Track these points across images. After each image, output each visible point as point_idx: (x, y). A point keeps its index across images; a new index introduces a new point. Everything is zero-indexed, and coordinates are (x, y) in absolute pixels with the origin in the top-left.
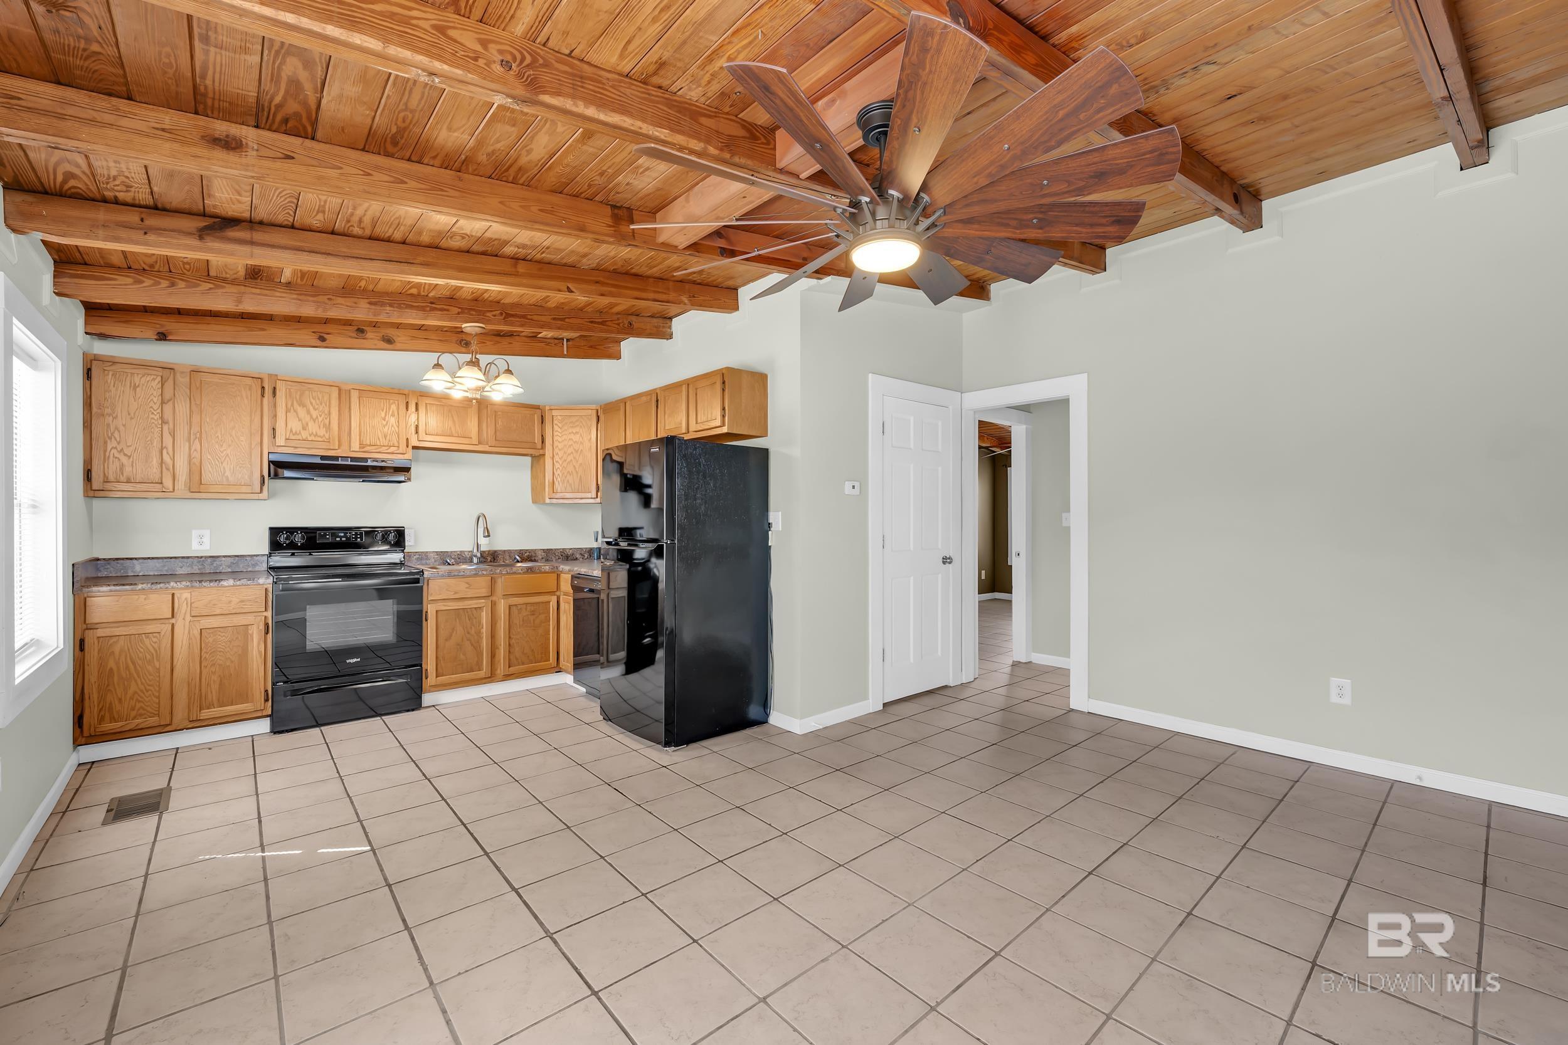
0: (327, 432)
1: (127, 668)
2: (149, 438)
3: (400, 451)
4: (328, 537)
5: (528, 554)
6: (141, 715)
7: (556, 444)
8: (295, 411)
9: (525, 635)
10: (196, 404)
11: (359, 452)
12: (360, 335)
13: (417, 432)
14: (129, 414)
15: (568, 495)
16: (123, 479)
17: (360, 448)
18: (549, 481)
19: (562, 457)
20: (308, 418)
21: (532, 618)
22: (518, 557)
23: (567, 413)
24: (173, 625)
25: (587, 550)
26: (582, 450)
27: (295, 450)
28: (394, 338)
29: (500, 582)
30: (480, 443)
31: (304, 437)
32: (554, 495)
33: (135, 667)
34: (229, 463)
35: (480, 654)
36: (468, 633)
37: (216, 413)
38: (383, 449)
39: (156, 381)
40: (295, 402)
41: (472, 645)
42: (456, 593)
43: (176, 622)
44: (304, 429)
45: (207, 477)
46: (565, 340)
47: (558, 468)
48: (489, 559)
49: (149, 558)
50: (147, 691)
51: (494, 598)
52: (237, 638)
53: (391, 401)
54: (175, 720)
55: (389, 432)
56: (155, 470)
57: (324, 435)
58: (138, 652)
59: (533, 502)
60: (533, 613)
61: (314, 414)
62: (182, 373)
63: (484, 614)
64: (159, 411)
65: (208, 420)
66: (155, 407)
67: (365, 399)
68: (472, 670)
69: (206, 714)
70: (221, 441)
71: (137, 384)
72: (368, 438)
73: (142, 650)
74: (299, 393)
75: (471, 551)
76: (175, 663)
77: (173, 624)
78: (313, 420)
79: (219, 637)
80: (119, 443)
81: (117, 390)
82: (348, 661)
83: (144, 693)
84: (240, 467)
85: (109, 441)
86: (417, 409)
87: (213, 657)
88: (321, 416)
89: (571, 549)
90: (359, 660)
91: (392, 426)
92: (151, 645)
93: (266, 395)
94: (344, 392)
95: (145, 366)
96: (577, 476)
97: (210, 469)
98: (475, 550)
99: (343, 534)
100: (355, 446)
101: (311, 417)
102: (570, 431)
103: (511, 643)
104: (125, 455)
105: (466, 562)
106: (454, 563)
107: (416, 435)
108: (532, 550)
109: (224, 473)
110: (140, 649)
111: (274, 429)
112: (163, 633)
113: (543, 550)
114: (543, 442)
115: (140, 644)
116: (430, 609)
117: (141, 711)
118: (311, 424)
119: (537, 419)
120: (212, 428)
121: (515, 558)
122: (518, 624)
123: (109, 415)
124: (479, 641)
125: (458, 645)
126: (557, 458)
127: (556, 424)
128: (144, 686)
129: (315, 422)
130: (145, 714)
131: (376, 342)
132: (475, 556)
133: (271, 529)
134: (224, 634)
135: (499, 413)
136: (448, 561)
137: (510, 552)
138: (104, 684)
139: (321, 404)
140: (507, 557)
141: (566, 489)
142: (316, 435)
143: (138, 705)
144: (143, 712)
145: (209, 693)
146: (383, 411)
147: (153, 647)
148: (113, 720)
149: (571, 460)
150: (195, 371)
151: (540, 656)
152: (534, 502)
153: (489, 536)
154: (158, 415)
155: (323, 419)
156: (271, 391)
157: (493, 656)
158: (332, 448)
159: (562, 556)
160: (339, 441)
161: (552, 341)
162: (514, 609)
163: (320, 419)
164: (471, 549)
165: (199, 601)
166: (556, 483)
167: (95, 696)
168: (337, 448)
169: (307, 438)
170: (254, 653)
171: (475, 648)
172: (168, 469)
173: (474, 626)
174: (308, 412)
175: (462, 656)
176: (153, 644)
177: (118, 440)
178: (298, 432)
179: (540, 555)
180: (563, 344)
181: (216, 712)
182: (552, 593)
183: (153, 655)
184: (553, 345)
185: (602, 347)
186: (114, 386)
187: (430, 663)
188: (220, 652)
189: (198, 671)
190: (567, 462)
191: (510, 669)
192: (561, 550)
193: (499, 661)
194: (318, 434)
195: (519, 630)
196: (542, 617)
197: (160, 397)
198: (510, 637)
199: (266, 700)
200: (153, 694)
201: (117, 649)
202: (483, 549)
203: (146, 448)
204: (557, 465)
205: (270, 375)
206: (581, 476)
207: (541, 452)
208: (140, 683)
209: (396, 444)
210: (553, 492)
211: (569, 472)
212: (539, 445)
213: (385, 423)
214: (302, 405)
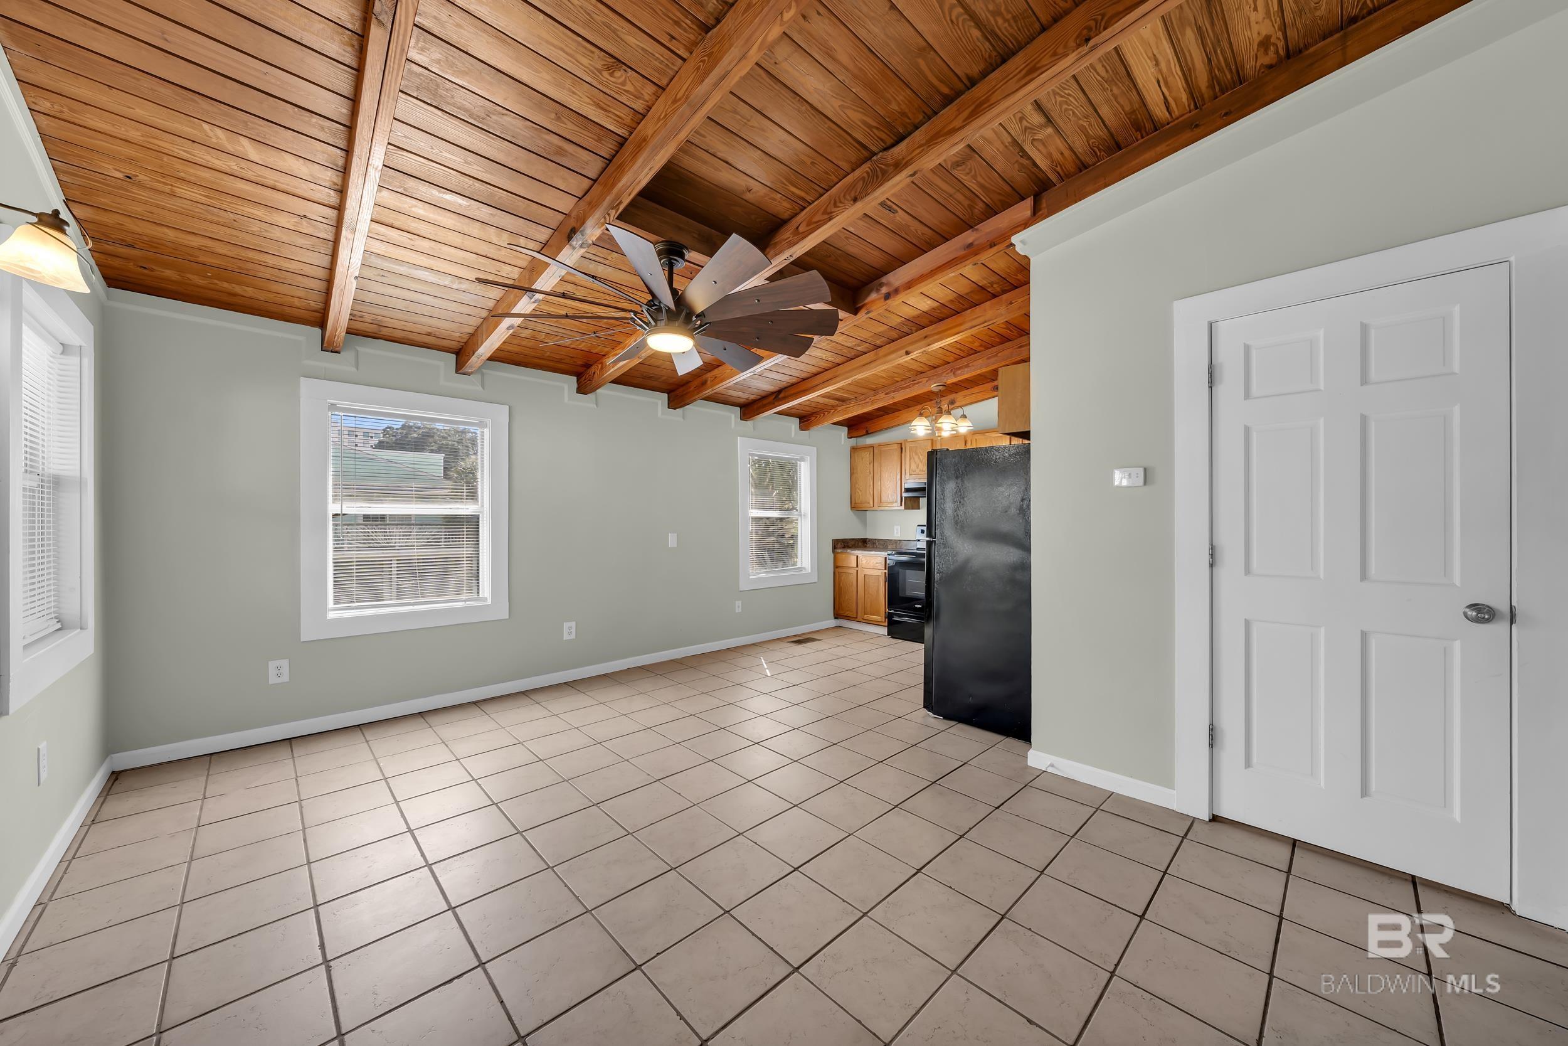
2: (867, 482)
8: (913, 458)
10: (880, 461)
14: (861, 471)
16: (863, 502)
34: (890, 491)
37: (886, 465)
39: (868, 453)
40: (913, 453)
45: (883, 499)
50: (851, 601)
52: (876, 582)
54: (858, 617)
56: (868, 496)
62: (876, 447)
65: (883, 469)
66: (868, 467)
69: (866, 617)
70: (888, 479)
71: (865, 456)
74: (915, 448)
76: (857, 589)
77: (857, 570)
79: (870, 580)
82: (915, 605)
84: (895, 495)
85: (856, 485)
87: (869, 589)
93: (903, 453)
95: (865, 448)
97: (884, 495)
104: (860, 490)
109: (889, 496)
110: (849, 580)
111: (906, 470)
112: (854, 575)
120: (885, 473)
123: (856, 473)
128: (849, 597)
138: (840, 593)
143: (849, 608)
145: (867, 607)
147: (852, 580)
148: (842, 609)
150: (880, 446)
154: (869, 470)
156: (904, 450)
165: (864, 560)
167: (838, 597)
170: (881, 590)
172: (872, 496)
177: (858, 483)
183: (852, 583)
186: (858, 459)
188: (871, 587)
189: (864, 595)
197: (869, 460)
199: (886, 618)
200: (852, 604)
201: (843, 578)
214: (916, 454)
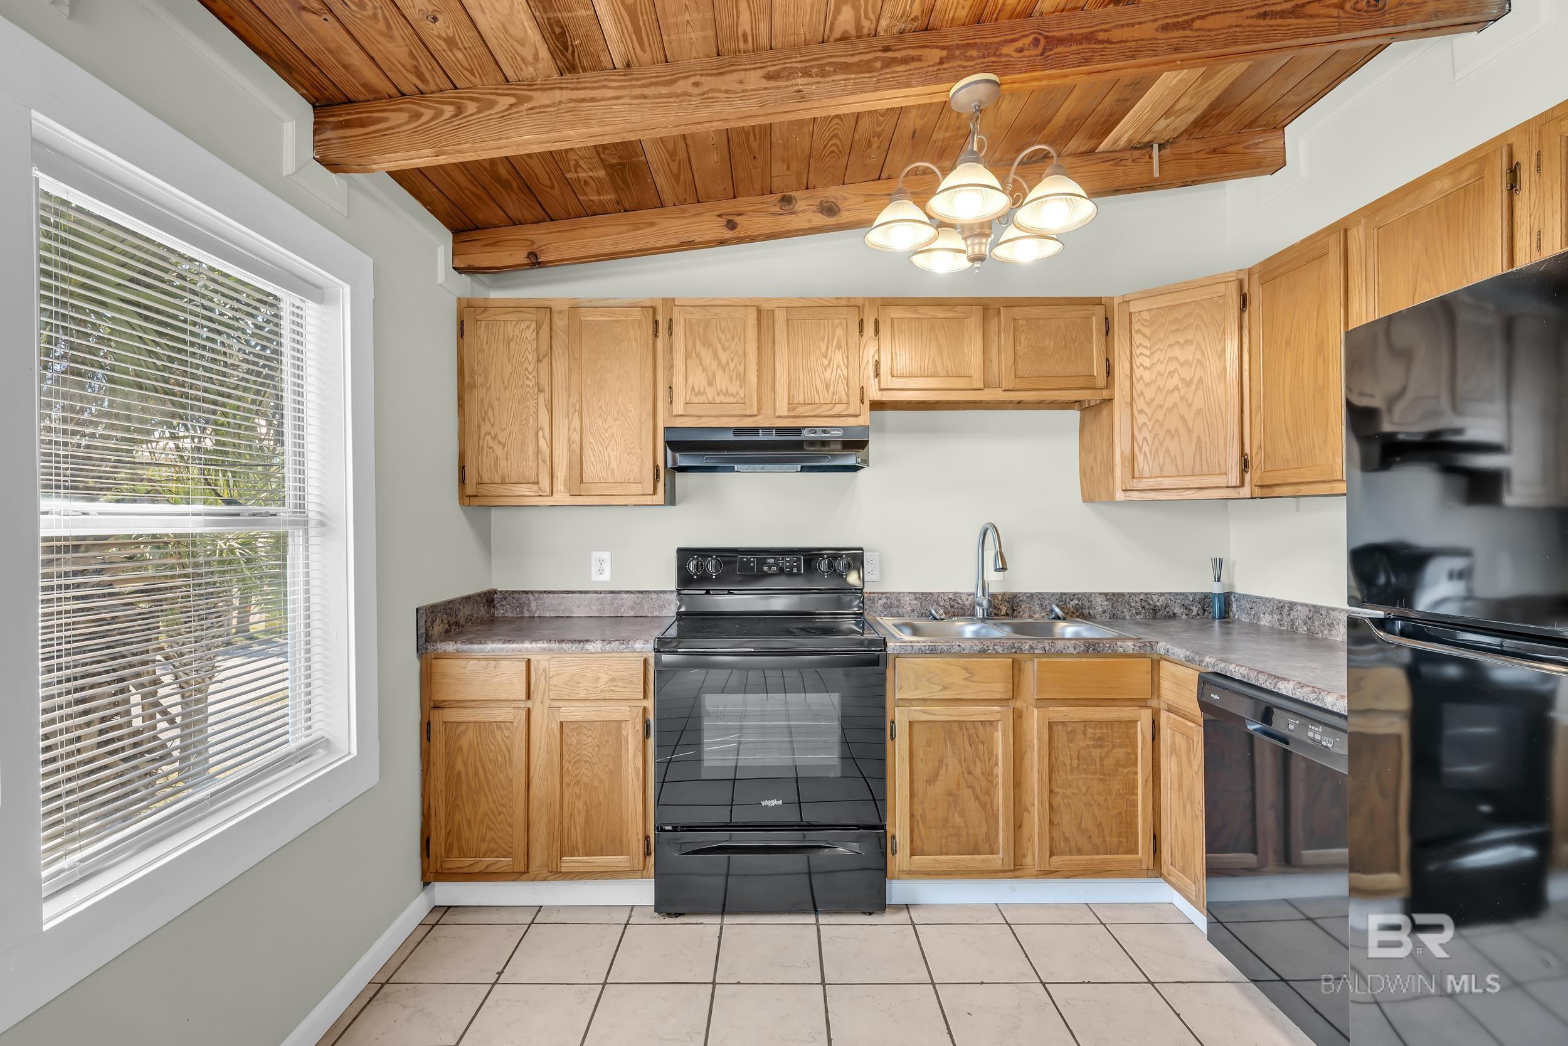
0: (741, 387)
1: (476, 773)
2: (524, 416)
3: (851, 411)
4: (752, 565)
5: (1076, 602)
6: (493, 851)
7: (1138, 372)
8: (698, 355)
9: (1084, 790)
10: (574, 358)
11: (789, 417)
12: (787, 207)
13: (877, 374)
14: (503, 382)
15: (1167, 483)
16: (498, 479)
17: (789, 410)
18: (1122, 453)
19: (1152, 400)
20: (714, 365)
21: (1096, 753)
22: (1057, 610)
23: (1164, 301)
24: (529, 711)
25: (1197, 598)
26: (1201, 379)
27: (699, 422)
28: (838, 203)
29: (1031, 670)
30: (987, 385)
31: (710, 398)
32: (1136, 484)
33: (485, 773)
34: (615, 449)
35: (991, 816)
36: (970, 773)
37: (599, 370)
38: (823, 410)
39: (531, 329)
40: (697, 340)
41: (977, 798)
42: (945, 688)
43: (533, 706)
44: (710, 383)
45: (589, 473)
46: (1156, 147)
47: (1145, 424)
48: (1004, 610)
49: (545, 592)
50: (500, 813)
51: (1018, 704)
52: (607, 741)
53: (836, 321)
54: (532, 868)
55: (833, 378)
56: (531, 463)
57: (738, 393)
58: (489, 751)
59: (1085, 500)
60: (1099, 741)
61: (724, 357)
62: (560, 312)
63: (999, 735)
64: (534, 374)
65: (589, 383)
66: (530, 368)
67: (795, 321)
68: (976, 851)
69: (569, 863)
70: (605, 412)
71: (511, 337)
72: (801, 391)
73: (493, 747)
74: (702, 325)
75: (973, 594)
76: (531, 774)
77: (529, 709)
78: (722, 368)
79: (585, 738)
80: (493, 426)
81: (490, 346)
82: (763, 803)
83: (495, 816)
84: (628, 454)
85: (482, 424)
86: (877, 331)
87: (577, 769)
88: (732, 361)
89: (1162, 594)
90: (780, 803)
91: (838, 366)
92: (503, 739)
93: (660, 334)
94: (765, 312)
95: (519, 307)
96: (1190, 438)
97: (593, 459)
98: (980, 594)
99: (772, 561)
100: (783, 408)
101: (720, 363)
102: (1172, 340)
103: (1055, 805)
104: (500, 443)
105: (964, 615)
106: (944, 616)
107: (876, 380)
108: (1084, 594)
109: (610, 464)
110: (490, 745)
111: (671, 388)
112: (515, 724)
113: (1106, 595)
114: (1108, 373)
115: (491, 739)
116: (900, 717)
117: (493, 845)
118: (719, 375)
119: (1096, 324)
120: (595, 394)
121: (1052, 611)
122: (1068, 763)
123: (483, 385)
124: (990, 792)
125: (950, 794)
126: (1140, 404)
127: (1138, 331)
128: (496, 806)
129: (724, 372)
130: (497, 850)
131: (810, 215)
132: (980, 605)
133: (681, 551)
134: (590, 733)
135: (1021, 322)
136: (933, 612)
137: (1041, 596)
138: (453, 795)
139: (733, 339)
140: (1037, 608)
141: (1161, 470)
142: (727, 394)
143: (490, 835)
144: (495, 846)
145: (573, 830)
146: (823, 340)
147: (505, 744)
148: (462, 853)
149: (1175, 405)
150: (575, 308)
151: (1116, 840)
152: (1088, 499)
153: (1004, 569)
154: (533, 382)
155: (736, 365)
156: (666, 326)
157: (1018, 826)
158: (748, 413)
159: (1143, 607)
160: (759, 402)
161: (1128, 155)
162: (1058, 730)
163: (732, 365)
164: (972, 590)
165: (559, 675)
166: (1140, 458)
167: (442, 813)
168: (755, 412)
169: (714, 399)
170: (630, 771)
171: (984, 806)
172: (544, 462)
173: (979, 758)
174: (716, 355)
175: (958, 820)
176: (505, 739)
177: (492, 421)
178: (702, 390)
179: (1100, 605)
180: (1151, 157)
181: (579, 864)
182: (1142, 703)
183: (505, 756)
184: (1129, 162)
185: (1239, 148)
186: (487, 343)
187: (899, 826)
188: (586, 762)
189: (558, 791)
190: (1165, 408)
191: (1055, 858)
192: (1142, 597)
193: (1031, 838)
194: (730, 391)
195: (1070, 777)
196: (1120, 753)
197: (535, 352)
198: (1051, 791)
199: (647, 853)
200: (506, 820)
201: (465, 742)
202: (994, 589)
203: (522, 431)
204: (1141, 419)
205: (665, 300)
206: (1199, 438)
207: (1105, 394)
208: (490, 799)
209: (845, 399)
210: (1133, 477)
211: (1169, 431)
212: (1101, 381)
213: (826, 362)
214: (707, 344)
